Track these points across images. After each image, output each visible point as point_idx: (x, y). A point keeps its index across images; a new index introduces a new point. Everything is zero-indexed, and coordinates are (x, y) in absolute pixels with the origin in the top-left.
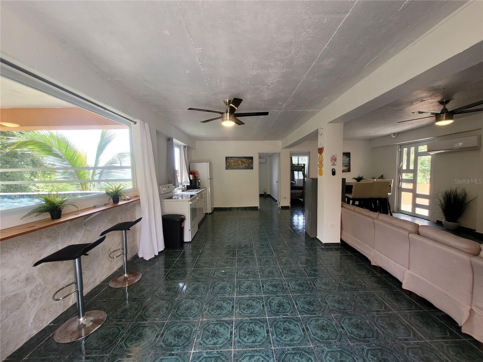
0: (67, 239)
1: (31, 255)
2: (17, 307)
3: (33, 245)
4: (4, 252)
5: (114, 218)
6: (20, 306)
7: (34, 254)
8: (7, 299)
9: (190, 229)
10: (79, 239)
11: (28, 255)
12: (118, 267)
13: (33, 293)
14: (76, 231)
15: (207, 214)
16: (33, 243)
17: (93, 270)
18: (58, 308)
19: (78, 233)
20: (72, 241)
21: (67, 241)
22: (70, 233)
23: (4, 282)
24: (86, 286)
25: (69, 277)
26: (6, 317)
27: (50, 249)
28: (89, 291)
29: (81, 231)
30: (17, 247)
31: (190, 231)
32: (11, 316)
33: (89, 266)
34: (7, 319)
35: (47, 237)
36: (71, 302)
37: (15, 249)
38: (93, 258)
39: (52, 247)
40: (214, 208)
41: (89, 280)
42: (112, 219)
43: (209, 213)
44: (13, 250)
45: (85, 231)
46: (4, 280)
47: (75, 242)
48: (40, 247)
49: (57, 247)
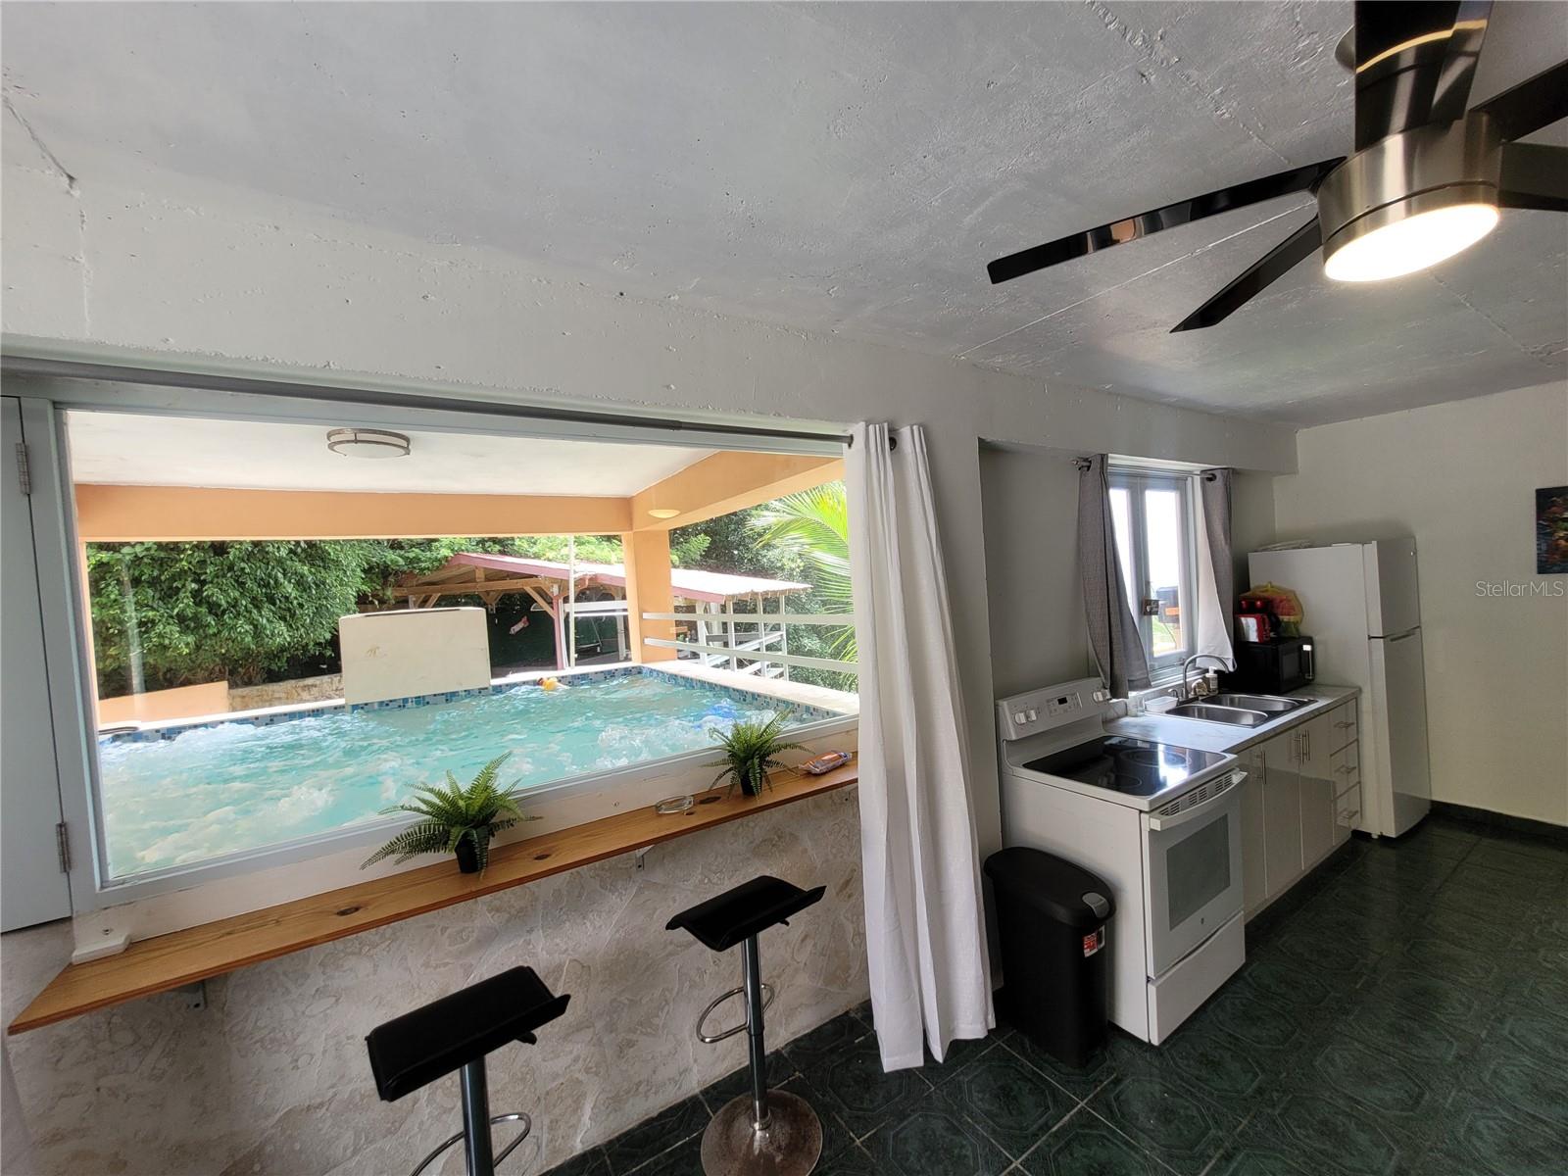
0: (565, 917)
1: (435, 968)
2: (389, 1125)
3: (442, 934)
4: (349, 954)
5: (779, 837)
6: (397, 1124)
7: (448, 963)
8: (358, 1097)
9: (1151, 974)
10: (616, 917)
11: (426, 965)
12: (793, 1033)
13: (440, 1090)
14: (603, 891)
15: (1360, 836)
16: (444, 930)
17: (674, 1035)
18: (527, 1153)
19: (613, 898)
20: (588, 924)
21: (568, 924)
22: (580, 896)
23: (349, 1044)
24: (640, 1089)
25: (571, 1052)
26: (355, 1152)
27: (503, 949)
28: (655, 1114)
29: (626, 890)
30: (389, 939)
31: (1152, 989)
32: (368, 1150)
33: (656, 1021)
34: (358, 1158)
35: (492, 909)
36: (579, 1140)
37: (383, 946)
38: (676, 989)
39: (510, 942)
40: (1433, 802)
41: (654, 1072)
42: (771, 840)
43: (1382, 837)
44: (377, 949)
45: (640, 888)
46: (348, 1038)
47: (600, 927)
48: (467, 943)
49: (529, 944)
